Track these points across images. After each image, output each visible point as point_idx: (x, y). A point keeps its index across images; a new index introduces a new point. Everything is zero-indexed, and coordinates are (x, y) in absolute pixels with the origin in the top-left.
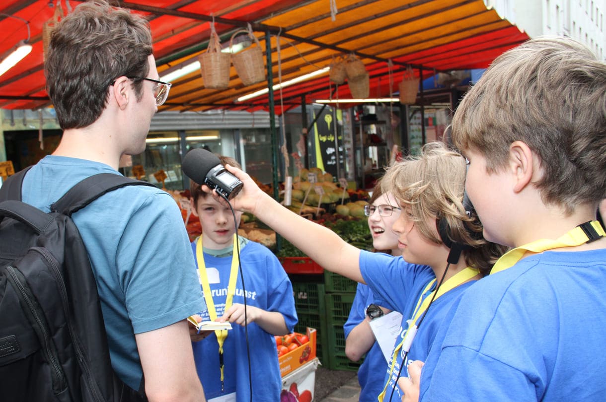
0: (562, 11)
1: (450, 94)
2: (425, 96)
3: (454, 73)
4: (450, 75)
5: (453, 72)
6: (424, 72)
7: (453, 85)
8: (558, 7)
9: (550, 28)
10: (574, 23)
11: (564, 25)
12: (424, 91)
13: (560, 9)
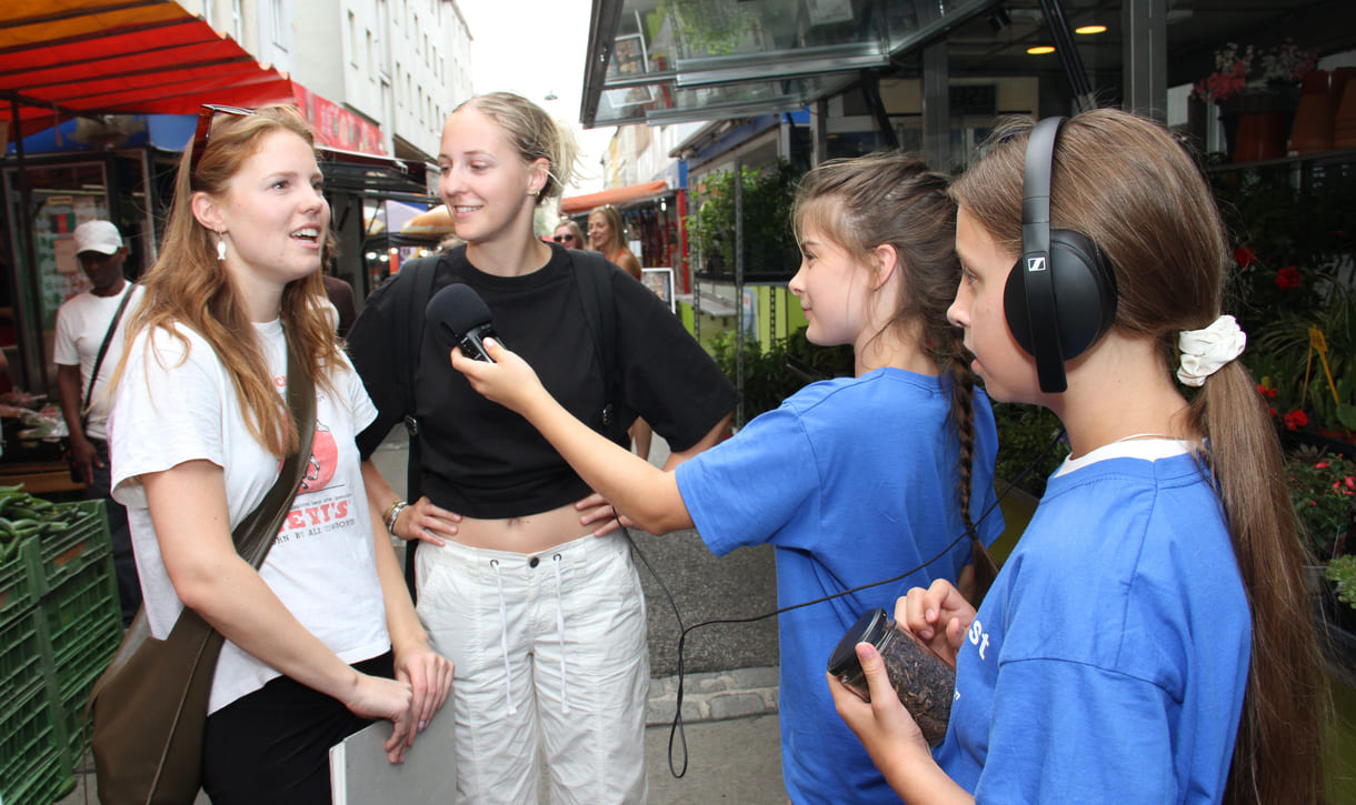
0: (376, 41)
1: (103, 164)
2: (28, 168)
3: (111, 119)
4: (103, 123)
5: (108, 117)
6: (26, 113)
7: (110, 146)
8: (368, 34)
9: (356, 67)
10: (398, 65)
11: (381, 65)
12: (27, 157)
13: (374, 36)
